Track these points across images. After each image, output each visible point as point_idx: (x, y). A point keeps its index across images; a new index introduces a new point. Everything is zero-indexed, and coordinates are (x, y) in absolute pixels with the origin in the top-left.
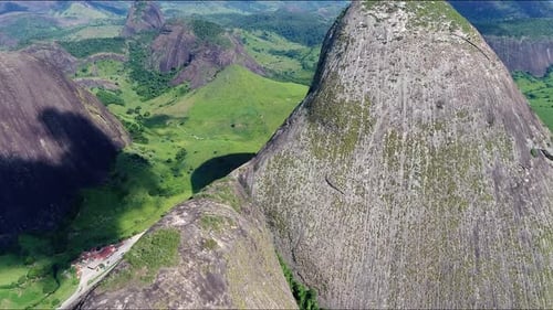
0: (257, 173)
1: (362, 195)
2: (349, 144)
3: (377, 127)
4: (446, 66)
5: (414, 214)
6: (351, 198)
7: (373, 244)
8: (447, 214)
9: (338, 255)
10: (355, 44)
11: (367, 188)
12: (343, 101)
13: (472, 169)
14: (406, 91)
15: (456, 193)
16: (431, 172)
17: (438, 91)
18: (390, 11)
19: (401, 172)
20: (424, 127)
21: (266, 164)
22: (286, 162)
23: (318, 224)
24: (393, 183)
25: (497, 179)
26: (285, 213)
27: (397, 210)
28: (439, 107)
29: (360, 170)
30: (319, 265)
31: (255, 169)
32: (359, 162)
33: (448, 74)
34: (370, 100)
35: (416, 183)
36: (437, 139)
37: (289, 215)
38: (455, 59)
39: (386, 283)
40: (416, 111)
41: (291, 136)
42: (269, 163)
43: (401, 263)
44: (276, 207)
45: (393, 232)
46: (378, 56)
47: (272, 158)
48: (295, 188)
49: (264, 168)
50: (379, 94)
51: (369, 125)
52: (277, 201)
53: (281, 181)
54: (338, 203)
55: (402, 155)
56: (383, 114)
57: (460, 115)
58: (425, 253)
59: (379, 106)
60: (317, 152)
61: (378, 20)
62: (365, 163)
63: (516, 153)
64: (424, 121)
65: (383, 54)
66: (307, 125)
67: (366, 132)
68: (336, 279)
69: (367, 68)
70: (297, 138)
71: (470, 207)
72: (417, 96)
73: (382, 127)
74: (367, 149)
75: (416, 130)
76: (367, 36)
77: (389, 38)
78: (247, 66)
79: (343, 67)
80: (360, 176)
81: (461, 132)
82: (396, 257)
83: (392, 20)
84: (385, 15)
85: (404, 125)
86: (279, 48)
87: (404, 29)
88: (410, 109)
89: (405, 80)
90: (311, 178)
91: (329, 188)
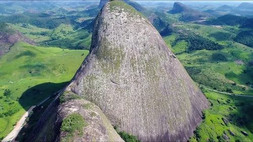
0: (79, 86)
1: (126, 83)
2: (117, 65)
3: (126, 56)
4: (143, 31)
5: (146, 85)
6: (123, 85)
7: (134, 100)
8: (155, 82)
9: (122, 109)
10: (110, 26)
11: (128, 80)
12: (111, 49)
13: (158, 65)
14: (133, 41)
15: (156, 74)
16: (147, 69)
17: (143, 40)
18: (120, 12)
19: (138, 71)
20: (142, 53)
21: (82, 81)
22: (92, 78)
23: (112, 99)
24: (136, 76)
25: (166, 67)
26: (97, 99)
27: (139, 85)
28: (145, 46)
29: (123, 74)
30: (116, 115)
31: (78, 84)
32: (122, 71)
33: (144, 34)
34: (122, 47)
35: (144, 74)
36: (146, 57)
37: (98, 100)
38: (145, 28)
39: (142, 113)
40: (138, 48)
41: (91, 67)
42: (84, 80)
43: (145, 104)
44: (92, 98)
45: (140, 94)
46: (120, 29)
47: (85, 78)
48: (99, 88)
49: (82, 83)
50: (124, 44)
51: (123, 56)
52: (91, 95)
53: (91, 87)
54: (118, 89)
55: (137, 65)
56: (127, 51)
57: (151, 47)
58: (151, 98)
59: (125, 49)
60: (105, 71)
61: (116, 16)
62: (124, 71)
63: (168, 57)
64: (141, 52)
65: (121, 29)
66: (97, 61)
67: (123, 59)
68: (124, 118)
69: (117, 35)
70: (94, 67)
71: (161, 78)
72: (137, 43)
73: (128, 56)
74: (124, 65)
75: (139, 55)
76: (114, 22)
77: (122, 23)
78: (27, 42)
79: (108, 35)
80: (124, 76)
81: (153, 53)
82: (143, 102)
83: (121, 15)
84: (119, 14)
85: (135, 54)
86: (35, 31)
87: (126, 19)
88: (136, 48)
89: (132, 38)
90: (105, 82)
91: (113, 84)
